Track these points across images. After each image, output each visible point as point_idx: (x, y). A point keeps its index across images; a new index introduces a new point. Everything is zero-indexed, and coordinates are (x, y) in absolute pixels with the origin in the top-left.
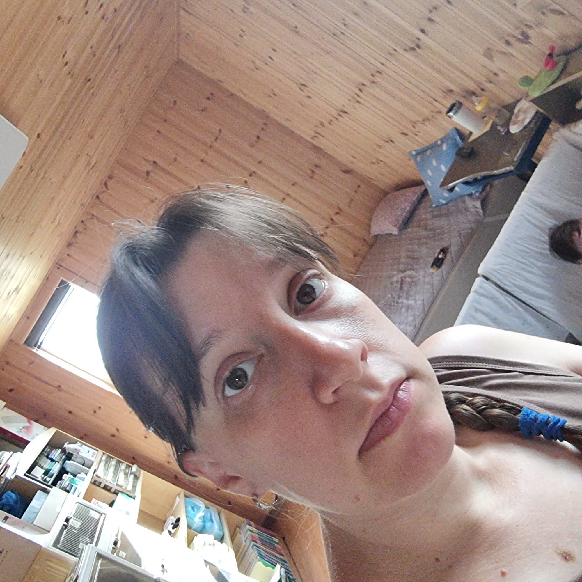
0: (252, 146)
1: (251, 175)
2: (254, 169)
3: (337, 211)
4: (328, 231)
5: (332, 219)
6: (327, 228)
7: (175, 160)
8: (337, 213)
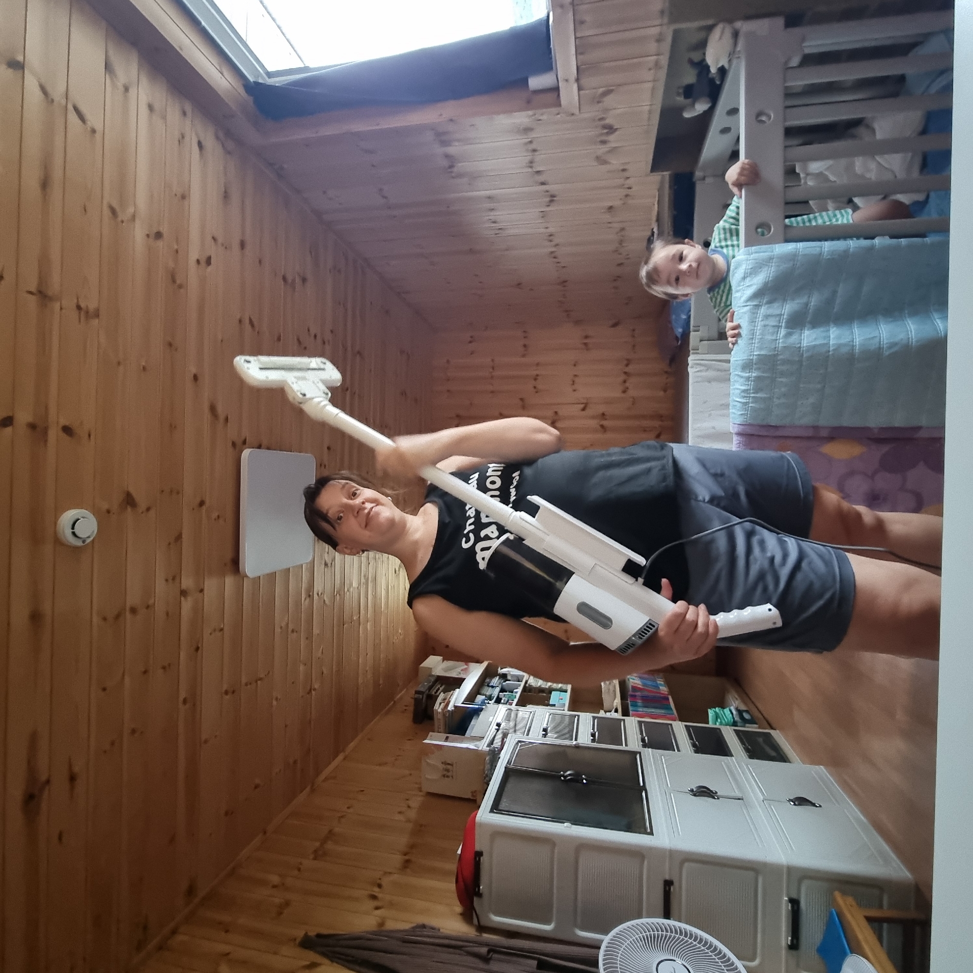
0: (524, 356)
1: (535, 379)
2: (535, 373)
3: (625, 362)
4: (627, 384)
5: (625, 373)
6: (625, 382)
7: (471, 404)
8: (627, 365)
